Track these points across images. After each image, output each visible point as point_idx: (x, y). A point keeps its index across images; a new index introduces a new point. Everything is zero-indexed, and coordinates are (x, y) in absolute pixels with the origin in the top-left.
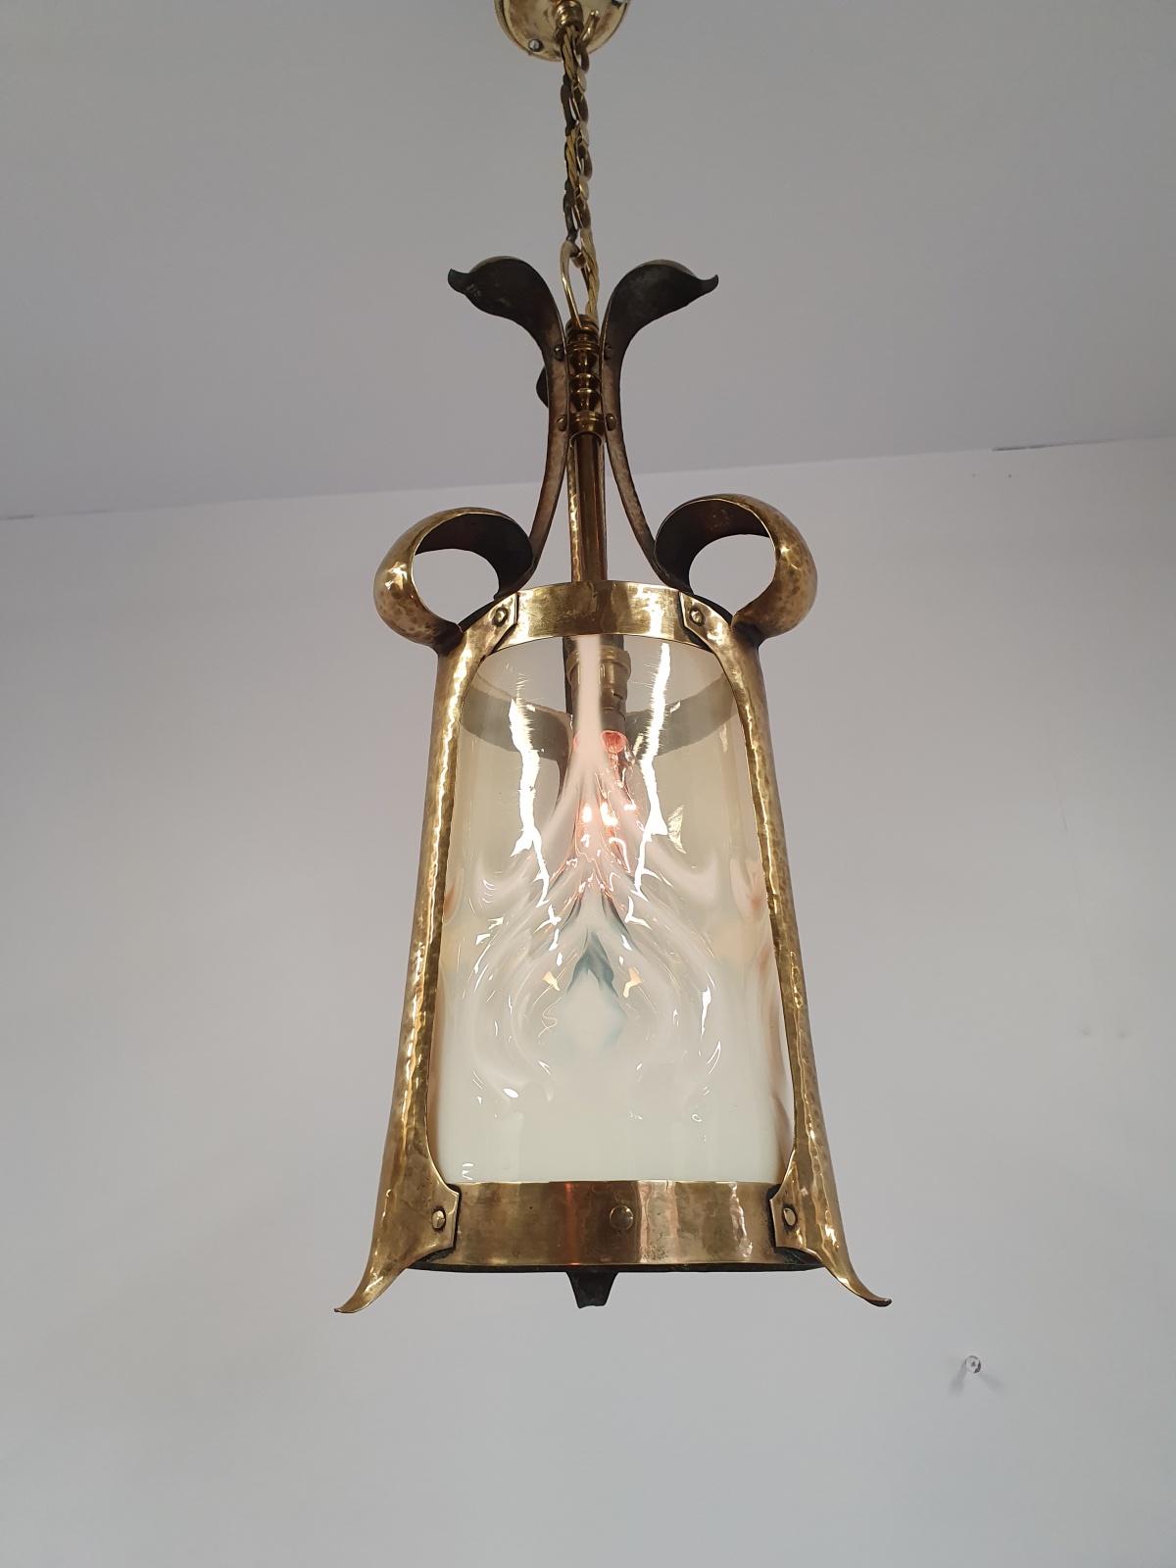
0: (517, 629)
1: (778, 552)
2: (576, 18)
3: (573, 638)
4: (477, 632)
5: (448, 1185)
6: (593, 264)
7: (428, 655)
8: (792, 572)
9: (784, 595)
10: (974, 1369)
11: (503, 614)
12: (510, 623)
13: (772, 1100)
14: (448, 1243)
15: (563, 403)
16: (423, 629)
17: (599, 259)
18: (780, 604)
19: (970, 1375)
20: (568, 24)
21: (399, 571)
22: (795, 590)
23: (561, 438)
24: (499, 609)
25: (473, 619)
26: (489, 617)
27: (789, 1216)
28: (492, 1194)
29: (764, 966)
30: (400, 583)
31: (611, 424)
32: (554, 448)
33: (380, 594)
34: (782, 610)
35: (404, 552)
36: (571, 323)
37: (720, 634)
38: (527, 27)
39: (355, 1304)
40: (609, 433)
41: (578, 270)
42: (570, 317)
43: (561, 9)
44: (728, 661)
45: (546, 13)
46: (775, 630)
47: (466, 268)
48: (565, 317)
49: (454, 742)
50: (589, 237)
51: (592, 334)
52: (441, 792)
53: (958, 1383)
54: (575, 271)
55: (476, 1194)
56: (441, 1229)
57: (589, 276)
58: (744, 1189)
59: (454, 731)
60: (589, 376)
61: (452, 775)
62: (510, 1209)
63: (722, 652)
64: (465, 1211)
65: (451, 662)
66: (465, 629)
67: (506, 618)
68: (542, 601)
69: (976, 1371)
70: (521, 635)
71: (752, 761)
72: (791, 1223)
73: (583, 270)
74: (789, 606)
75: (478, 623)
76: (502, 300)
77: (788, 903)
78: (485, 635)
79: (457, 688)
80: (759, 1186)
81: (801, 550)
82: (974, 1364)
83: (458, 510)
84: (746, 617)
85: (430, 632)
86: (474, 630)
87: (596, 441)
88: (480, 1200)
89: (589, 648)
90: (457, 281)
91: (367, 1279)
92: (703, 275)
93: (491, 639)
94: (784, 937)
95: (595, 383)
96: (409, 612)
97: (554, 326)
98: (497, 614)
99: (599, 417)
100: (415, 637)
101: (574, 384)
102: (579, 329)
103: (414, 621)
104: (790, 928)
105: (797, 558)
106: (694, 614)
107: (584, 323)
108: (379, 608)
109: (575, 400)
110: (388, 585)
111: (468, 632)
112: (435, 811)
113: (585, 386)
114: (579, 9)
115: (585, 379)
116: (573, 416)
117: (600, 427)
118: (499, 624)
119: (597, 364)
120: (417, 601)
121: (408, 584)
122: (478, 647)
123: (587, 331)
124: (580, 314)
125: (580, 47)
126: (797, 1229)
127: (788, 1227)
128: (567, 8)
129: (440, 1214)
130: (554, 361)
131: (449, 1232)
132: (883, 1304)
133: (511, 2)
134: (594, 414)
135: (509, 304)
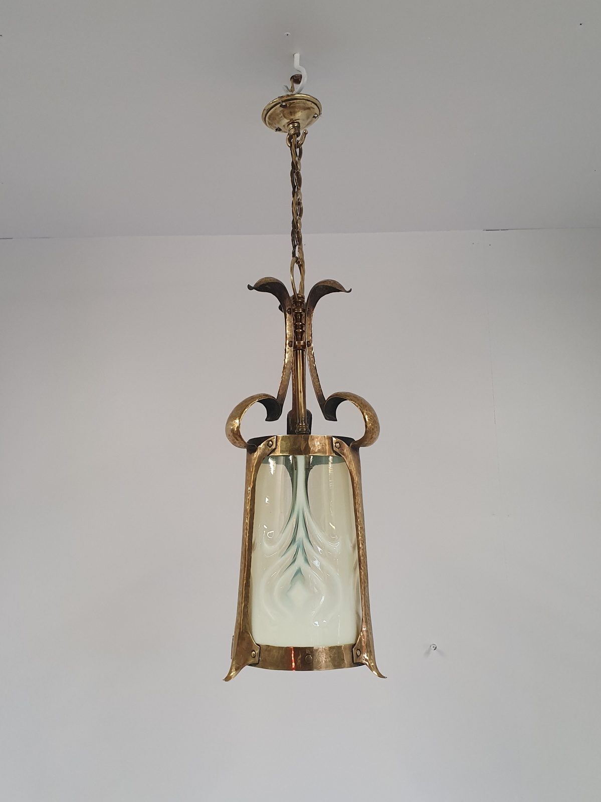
0: (276, 450)
2: (297, 132)
3: (296, 456)
4: (262, 448)
5: (257, 644)
6: (303, 262)
7: (244, 452)
9: (368, 440)
11: (271, 443)
12: (274, 447)
13: (356, 615)
14: (256, 661)
15: (290, 334)
19: (433, 651)
20: (294, 134)
22: (372, 438)
26: (266, 442)
27: (358, 653)
28: (269, 648)
29: (355, 569)
30: (235, 428)
31: (309, 346)
33: (228, 436)
36: (294, 297)
37: (345, 451)
38: (275, 125)
39: (228, 679)
40: (308, 349)
41: (297, 265)
42: (293, 294)
43: (291, 126)
45: (284, 126)
48: (291, 294)
50: (301, 249)
51: (302, 303)
54: (296, 268)
55: (265, 648)
56: (255, 657)
57: (301, 268)
58: (345, 647)
60: (300, 323)
62: (276, 653)
63: (346, 458)
64: (262, 654)
65: (252, 456)
66: (257, 446)
67: (272, 445)
75: (262, 444)
77: (364, 549)
78: (265, 450)
80: (350, 645)
82: (434, 647)
87: (303, 352)
88: (266, 650)
89: (301, 460)
91: (230, 672)
93: (267, 451)
94: (362, 563)
96: (237, 439)
97: (287, 299)
98: (269, 442)
99: (305, 343)
100: (240, 447)
102: (297, 299)
104: (364, 558)
107: (299, 298)
110: (232, 427)
111: (259, 447)
113: (299, 328)
114: (299, 127)
115: (299, 325)
116: (295, 343)
117: (304, 347)
120: (240, 436)
121: (238, 428)
122: (261, 452)
123: (300, 302)
124: (298, 293)
125: (299, 146)
126: (360, 657)
127: (358, 656)
128: (294, 127)
129: (254, 652)
130: (287, 313)
131: (257, 658)
132: (384, 677)
133: (269, 118)
134: (302, 342)
135: (269, 288)
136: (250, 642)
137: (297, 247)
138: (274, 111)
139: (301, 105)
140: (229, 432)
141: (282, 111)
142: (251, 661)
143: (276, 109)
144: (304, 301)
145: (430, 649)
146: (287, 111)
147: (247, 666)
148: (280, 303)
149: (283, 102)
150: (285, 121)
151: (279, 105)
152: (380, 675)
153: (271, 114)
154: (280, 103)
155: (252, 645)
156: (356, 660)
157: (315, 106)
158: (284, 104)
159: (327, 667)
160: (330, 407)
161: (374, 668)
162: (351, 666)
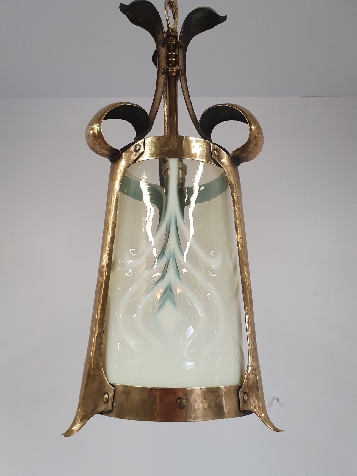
0: (144, 154)
1: (251, 128)
3: (167, 159)
4: (127, 154)
5: (110, 384)
6: (176, 9)
7: (107, 162)
8: (255, 137)
9: (251, 146)
11: (138, 147)
12: (141, 151)
13: (238, 348)
14: (109, 408)
15: (163, 64)
16: (105, 152)
17: (179, 7)
18: (250, 150)
21: (96, 127)
22: (256, 144)
23: (162, 77)
24: (137, 145)
25: (126, 148)
26: (132, 148)
27: (246, 397)
28: (127, 390)
30: (96, 132)
31: (182, 73)
32: (159, 81)
33: (88, 136)
34: (250, 152)
35: (98, 119)
36: (168, 31)
37: (225, 160)
39: (68, 433)
40: (181, 77)
42: (167, 29)
44: (228, 172)
46: (246, 159)
47: (127, 3)
48: (166, 29)
49: (117, 199)
51: (176, 37)
52: (111, 220)
54: (170, 11)
55: (122, 389)
56: (107, 402)
57: (175, 13)
58: (229, 389)
59: (117, 195)
60: (174, 53)
61: (116, 214)
63: (226, 168)
64: (117, 398)
65: (116, 166)
66: (122, 152)
67: (139, 149)
68: (155, 143)
69: (277, 401)
70: (146, 157)
71: (235, 213)
73: (172, 11)
74: (253, 151)
75: (128, 150)
76: (140, 19)
78: (130, 156)
79: (119, 176)
80: (234, 386)
81: (259, 128)
82: (277, 399)
83: (121, 103)
84: (236, 154)
85: (108, 153)
86: (126, 153)
87: (176, 80)
88: (123, 392)
89: (173, 164)
90: (123, 8)
91: (74, 424)
92: (221, 14)
93: (133, 157)
95: (176, 56)
96: (100, 144)
98: (136, 147)
99: (177, 69)
100: (102, 155)
101: (168, 56)
102: (171, 34)
103: (102, 148)
105: (258, 131)
106: (215, 151)
107: (173, 32)
108: (88, 142)
109: (168, 63)
110: (91, 132)
111: (124, 154)
112: (108, 228)
113: (172, 57)
115: (172, 55)
116: (167, 69)
117: (178, 74)
118: (137, 151)
119: (177, 49)
120: (103, 140)
121: (100, 132)
122: (128, 160)
123: (173, 35)
124: (172, 27)
126: (248, 402)
127: (245, 401)
129: (106, 396)
131: (110, 402)
132: (279, 431)
135: (143, 22)
136: (102, 382)
142: (102, 408)
147: (97, 414)
152: (276, 430)
155: (104, 386)
156: (243, 407)
159: (205, 417)
161: (266, 420)
162: (237, 415)
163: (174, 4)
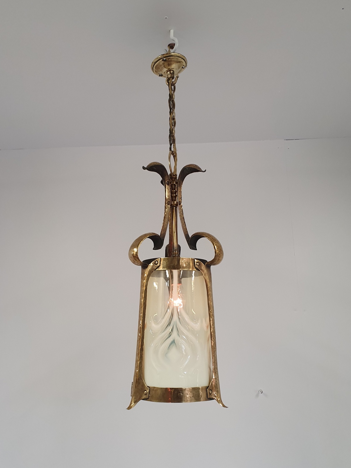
0: (160, 267)
2: (172, 76)
3: (172, 270)
5: (147, 386)
9: (216, 261)
10: (261, 393)
11: (157, 262)
12: (158, 265)
13: (209, 368)
14: (147, 397)
16: (138, 263)
19: (260, 394)
20: (171, 77)
22: (219, 260)
24: (156, 261)
27: (211, 392)
28: (155, 389)
29: (208, 340)
31: (180, 204)
33: (130, 258)
36: (171, 175)
38: (159, 72)
39: (129, 408)
40: (179, 206)
41: (172, 156)
42: (170, 173)
43: (169, 72)
45: (164, 72)
48: (169, 173)
50: (174, 146)
53: (257, 395)
55: (153, 389)
56: (146, 394)
58: (202, 388)
60: (175, 191)
62: (159, 392)
64: (151, 393)
65: (145, 270)
66: (148, 264)
72: (211, 393)
75: (151, 263)
76: (154, 168)
77: (214, 328)
80: (205, 387)
82: (261, 392)
84: (208, 264)
86: (150, 265)
87: (176, 208)
89: (175, 273)
91: (131, 404)
93: (154, 267)
94: (213, 336)
96: (136, 260)
97: (166, 176)
99: (177, 202)
101: (171, 193)
102: (173, 176)
106: (197, 263)
107: (173, 175)
110: (132, 253)
113: (174, 194)
114: (173, 73)
116: (171, 203)
117: (177, 205)
120: (138, 258)
121: (136, 253)
123: (174, 178)
124: (173, 172)
125: (173, 84)
126: (212, 394)
127: (210, 394)
128: (170, 73)
129: (146, 392)
130: (166, 184)
131: (148, 395)
132: (226, 407)
133: (156, 68)
134: (176, 202)
135: (156, 169)
136: (143, 385)
137: (172, 145)
138: (159, 63)
139: (175, 60)
140: (131, 256)
141: (163, 63)
142: (144, 397)
143: (160, 62)
144: (176, 177)
145: (259, 393)
146: (166, 63)
147: (141, 400)
148: (162, 179)
149: (164, 57)
150: (165, 70)
151: (161, 60)
152: (224, 406)
153: (157, 65)
154: (162, 58)
155: (144, 387)
156: (209, 396)
157: (182, 60)
158: (165, 59)
159: (191, 401)
160: (193, 241)
161: (220, 401)
162: (206, 400)
163: (174, 153)
